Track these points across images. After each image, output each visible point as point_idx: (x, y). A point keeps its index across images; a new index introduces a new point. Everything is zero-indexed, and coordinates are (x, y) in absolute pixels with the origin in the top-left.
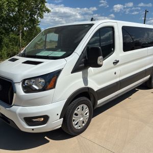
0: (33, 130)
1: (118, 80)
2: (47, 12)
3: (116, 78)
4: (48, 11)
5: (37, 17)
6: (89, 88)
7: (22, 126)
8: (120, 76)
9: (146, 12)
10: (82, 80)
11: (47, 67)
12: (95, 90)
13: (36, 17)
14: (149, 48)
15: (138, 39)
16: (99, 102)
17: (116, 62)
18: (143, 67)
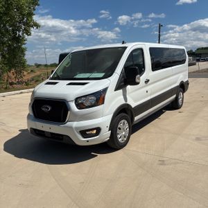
0: (88, 141)
1: (149, 98)
2: (35, 28)
3: (147, 96)
4: (37, 26)
5: (23, 34)
6: (128, 105)
7: (78, 139)
8: (151, 95)
9: (160, 26)
10: (122, 97)
11: (93, 87)
12: (133, 106)
13: (21, 34)
14: (170, 68)
15: (158, 59)
16: (136, 118)
17: (147, 81)
18: (168, 86)
